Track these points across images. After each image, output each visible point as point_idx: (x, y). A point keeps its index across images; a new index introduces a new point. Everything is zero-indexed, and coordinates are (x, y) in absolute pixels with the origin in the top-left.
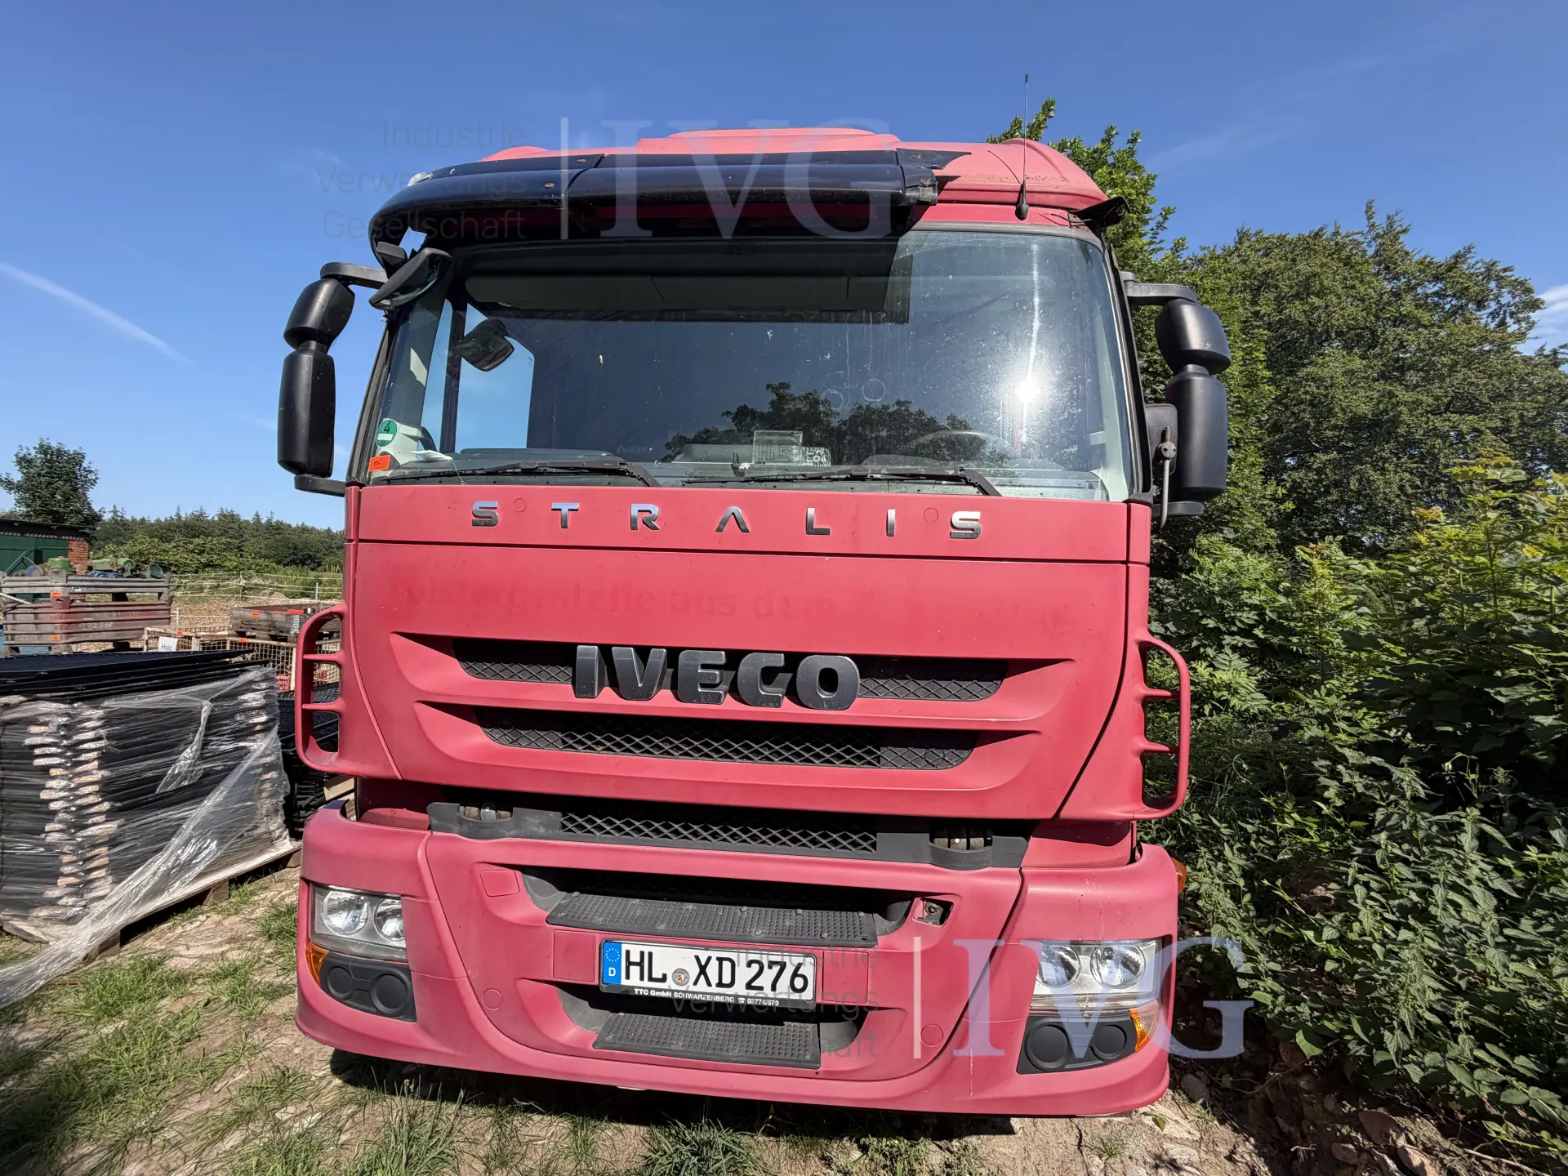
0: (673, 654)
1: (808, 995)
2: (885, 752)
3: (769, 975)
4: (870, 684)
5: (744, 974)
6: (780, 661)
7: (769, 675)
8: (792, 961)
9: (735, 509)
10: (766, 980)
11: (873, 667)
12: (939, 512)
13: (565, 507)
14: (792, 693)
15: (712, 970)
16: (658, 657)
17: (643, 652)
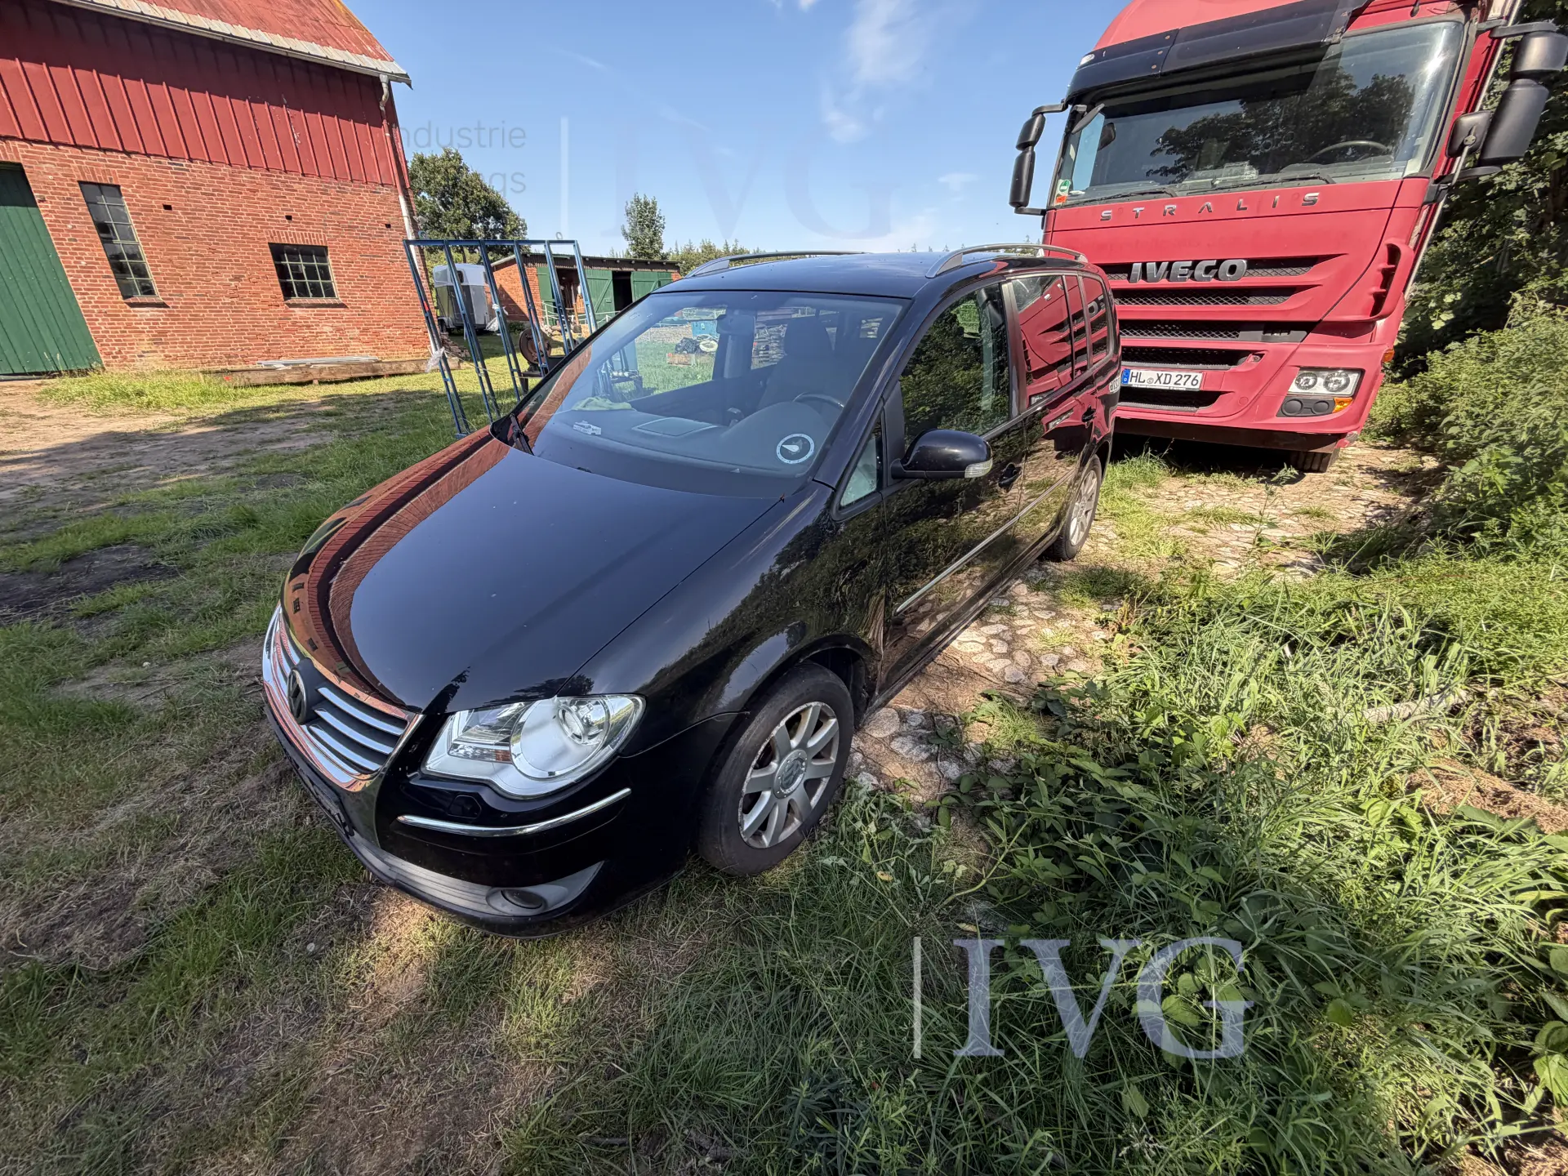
0: (1171, 264)
1: (1197, 387)
2: (1252, 299)
3: (1184, 379)
4: (1251, 271)
5: (1174, 379)
6: (1214, 263)
7: (1208, 270)
8: (1193, 375)
9: (1210, 204)
10: (1182, 382)
11: (1254, 264)
12: (1300, 194)
13: (1138, 210)
14: (1216, 277)
15: (1162, 379)
16: (1164, 265)
17: (1159, 264)
